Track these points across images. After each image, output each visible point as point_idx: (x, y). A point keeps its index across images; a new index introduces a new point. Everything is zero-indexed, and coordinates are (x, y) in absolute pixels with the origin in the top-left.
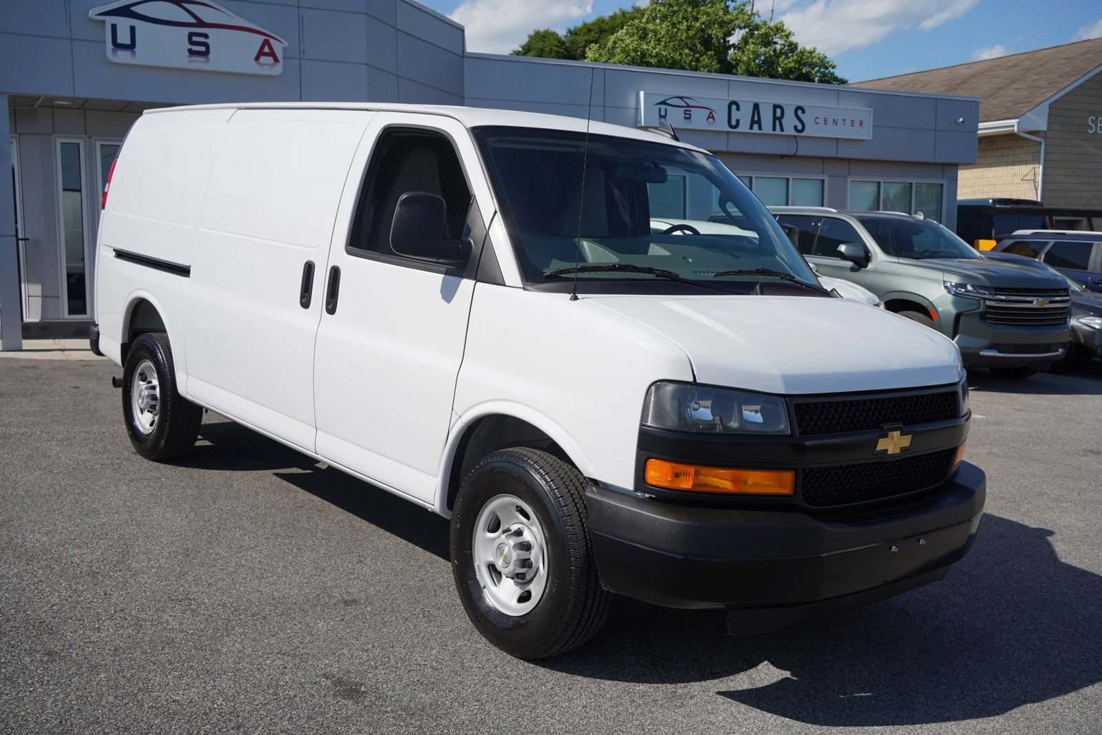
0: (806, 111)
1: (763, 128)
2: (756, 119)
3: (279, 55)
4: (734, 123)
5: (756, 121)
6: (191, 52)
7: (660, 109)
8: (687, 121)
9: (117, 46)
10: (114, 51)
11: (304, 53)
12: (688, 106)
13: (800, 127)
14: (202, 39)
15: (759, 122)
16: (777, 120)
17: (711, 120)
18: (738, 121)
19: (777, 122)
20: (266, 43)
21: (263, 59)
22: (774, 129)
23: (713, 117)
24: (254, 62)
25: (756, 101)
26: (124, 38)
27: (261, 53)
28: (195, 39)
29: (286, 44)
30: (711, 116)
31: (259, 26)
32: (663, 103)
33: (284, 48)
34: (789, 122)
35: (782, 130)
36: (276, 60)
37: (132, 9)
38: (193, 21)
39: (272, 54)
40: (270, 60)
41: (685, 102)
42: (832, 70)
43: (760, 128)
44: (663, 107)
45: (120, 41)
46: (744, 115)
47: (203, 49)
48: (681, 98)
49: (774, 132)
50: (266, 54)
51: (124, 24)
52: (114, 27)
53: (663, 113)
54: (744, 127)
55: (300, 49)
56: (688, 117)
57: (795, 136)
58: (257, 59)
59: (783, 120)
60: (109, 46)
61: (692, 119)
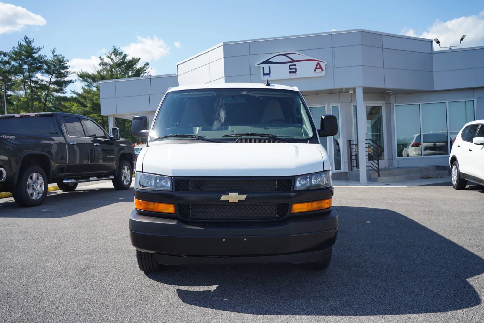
3: (324, 68)
6: (290, 72)
9: (264, 74)
10: (263, 77)
11: (335, 65)
14: (294, 67)
20: (318, 64)
21: (317, 70)
24: (314, 72)
26: (267, 71)
27: (316, 68)
28: (291, 67)
29: (326, 63)
31: (316, 58)
33: (325, 65)
36: (322, 70)
37: (269, 60)
38: (291, 60)
39: (321, 68)
40: (320, 70)
45: (265, 72)
47: (294, 70)
50: (318, 68)
51: (266, 66)
52: (263, 68)
55: (333, 64)
58: (315, 71)
60: (262, 74)
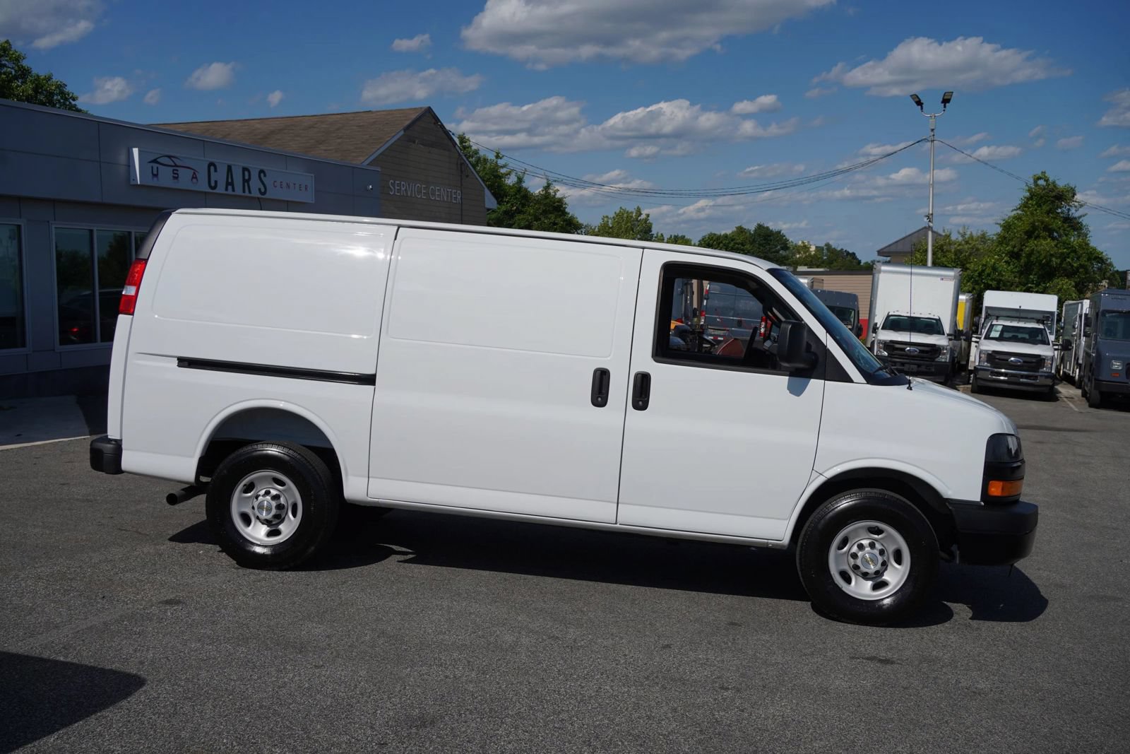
0: (267, 175)
1: (236, 189)
2: (230, 181)
4: (213, 184)
5: (230, 184)
7: (152, 167)
8: (176, 181)
12: (176, 166)
13: (263, 190)
15: (232, 184)
16: (246, 181)
17: (194, 180)
18: (216, 182)
19: (246, 184)
22: (244, 192)
23: (196, 178)
25: (230, 163)
30: (194, 177)
32: (155, 161)
34: (255, 184)
35: (250, 192)
41: (173, 161)
42: (73, 103)
43: (233, 190)
44: (155, 165)
46: (220, 176)
48: (169, 157)
49: (243, 194)
53: (155, 172)
54: (221, 189)
56: (176, 178)
57: (258, 198)
59: (250, 183)
61: (179, 179)
